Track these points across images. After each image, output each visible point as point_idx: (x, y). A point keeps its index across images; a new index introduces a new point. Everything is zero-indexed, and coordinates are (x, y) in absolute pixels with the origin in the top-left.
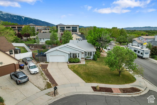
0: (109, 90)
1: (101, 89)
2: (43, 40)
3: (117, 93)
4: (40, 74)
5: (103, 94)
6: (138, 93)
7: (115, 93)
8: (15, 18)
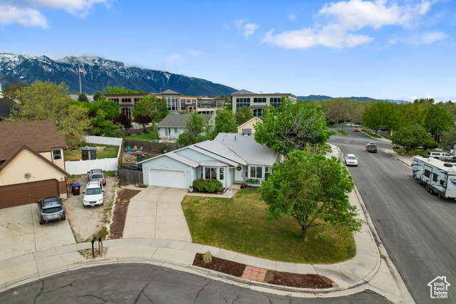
0: (236, 269)
1: (217, 264)
2: (176, 132)
3: (250, 281)
4: (102, 209)
5: (212, 275)
6: (317, 290)
7: (243, 279)
8: (149, 78)
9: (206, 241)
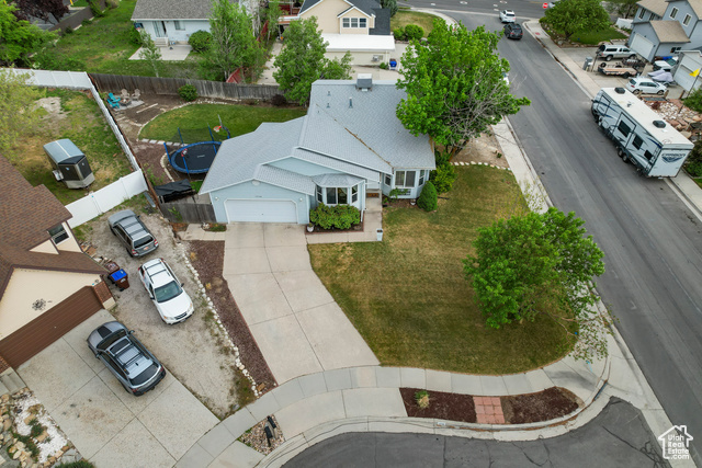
0: (464, 409)
2: (178, 28)
3: (489, 426)
5: (439, 427)
7: (481, 426)
9: (399, 358)
